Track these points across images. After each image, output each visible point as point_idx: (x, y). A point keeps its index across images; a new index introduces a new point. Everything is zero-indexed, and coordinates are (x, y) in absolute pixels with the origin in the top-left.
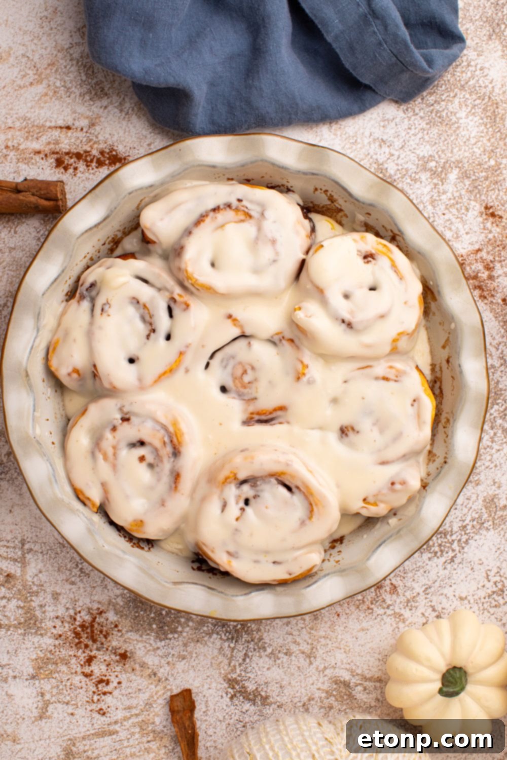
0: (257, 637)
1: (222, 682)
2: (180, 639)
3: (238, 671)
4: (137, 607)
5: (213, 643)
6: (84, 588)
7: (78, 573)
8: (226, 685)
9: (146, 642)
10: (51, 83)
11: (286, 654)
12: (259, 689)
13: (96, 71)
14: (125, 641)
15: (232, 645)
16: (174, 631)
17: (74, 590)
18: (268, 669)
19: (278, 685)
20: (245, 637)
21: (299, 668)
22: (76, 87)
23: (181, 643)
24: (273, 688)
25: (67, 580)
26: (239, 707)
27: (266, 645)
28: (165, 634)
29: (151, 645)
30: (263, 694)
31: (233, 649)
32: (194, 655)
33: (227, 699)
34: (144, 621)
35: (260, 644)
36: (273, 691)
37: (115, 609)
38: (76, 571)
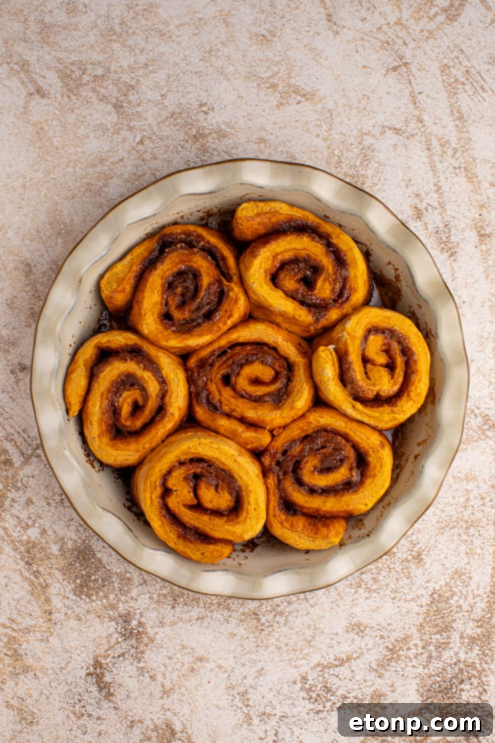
0: (142, 649)
1: (91, 658)
2: (89, 605)
3: (108, 660)
4: (78, 558)
5: (108, 627)
6: (53, 514)
7: (58, 500)
8: (92, 662)
9: (63, 587)
10: (332, 147)
11: (151, 677)
12: (112, 685)
13: (370, 166)
14: (49, 574)
15: (120, 640)
16: (89, 596)
17: (45, 509)
18: (130, 677)
19: (127, 693)
20: (133, 642)
21: (151, 694)
22: (346, 165)
23: (86, 608)
24: (122, 692)
25: (46, 498)
26: (87, 685)
27: (143, 660)
28: (81, 592)
29: (65, 591)
30: (112, 690)
31: (118, 643)
32: (88, 624)
33: (84, 672)
34: (74, 572)
35: (139, 655)
36: (120, 694)
37: (62, 547)
38: (58, 498)
